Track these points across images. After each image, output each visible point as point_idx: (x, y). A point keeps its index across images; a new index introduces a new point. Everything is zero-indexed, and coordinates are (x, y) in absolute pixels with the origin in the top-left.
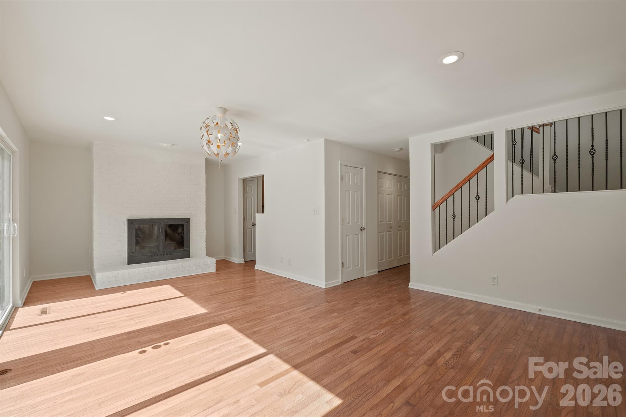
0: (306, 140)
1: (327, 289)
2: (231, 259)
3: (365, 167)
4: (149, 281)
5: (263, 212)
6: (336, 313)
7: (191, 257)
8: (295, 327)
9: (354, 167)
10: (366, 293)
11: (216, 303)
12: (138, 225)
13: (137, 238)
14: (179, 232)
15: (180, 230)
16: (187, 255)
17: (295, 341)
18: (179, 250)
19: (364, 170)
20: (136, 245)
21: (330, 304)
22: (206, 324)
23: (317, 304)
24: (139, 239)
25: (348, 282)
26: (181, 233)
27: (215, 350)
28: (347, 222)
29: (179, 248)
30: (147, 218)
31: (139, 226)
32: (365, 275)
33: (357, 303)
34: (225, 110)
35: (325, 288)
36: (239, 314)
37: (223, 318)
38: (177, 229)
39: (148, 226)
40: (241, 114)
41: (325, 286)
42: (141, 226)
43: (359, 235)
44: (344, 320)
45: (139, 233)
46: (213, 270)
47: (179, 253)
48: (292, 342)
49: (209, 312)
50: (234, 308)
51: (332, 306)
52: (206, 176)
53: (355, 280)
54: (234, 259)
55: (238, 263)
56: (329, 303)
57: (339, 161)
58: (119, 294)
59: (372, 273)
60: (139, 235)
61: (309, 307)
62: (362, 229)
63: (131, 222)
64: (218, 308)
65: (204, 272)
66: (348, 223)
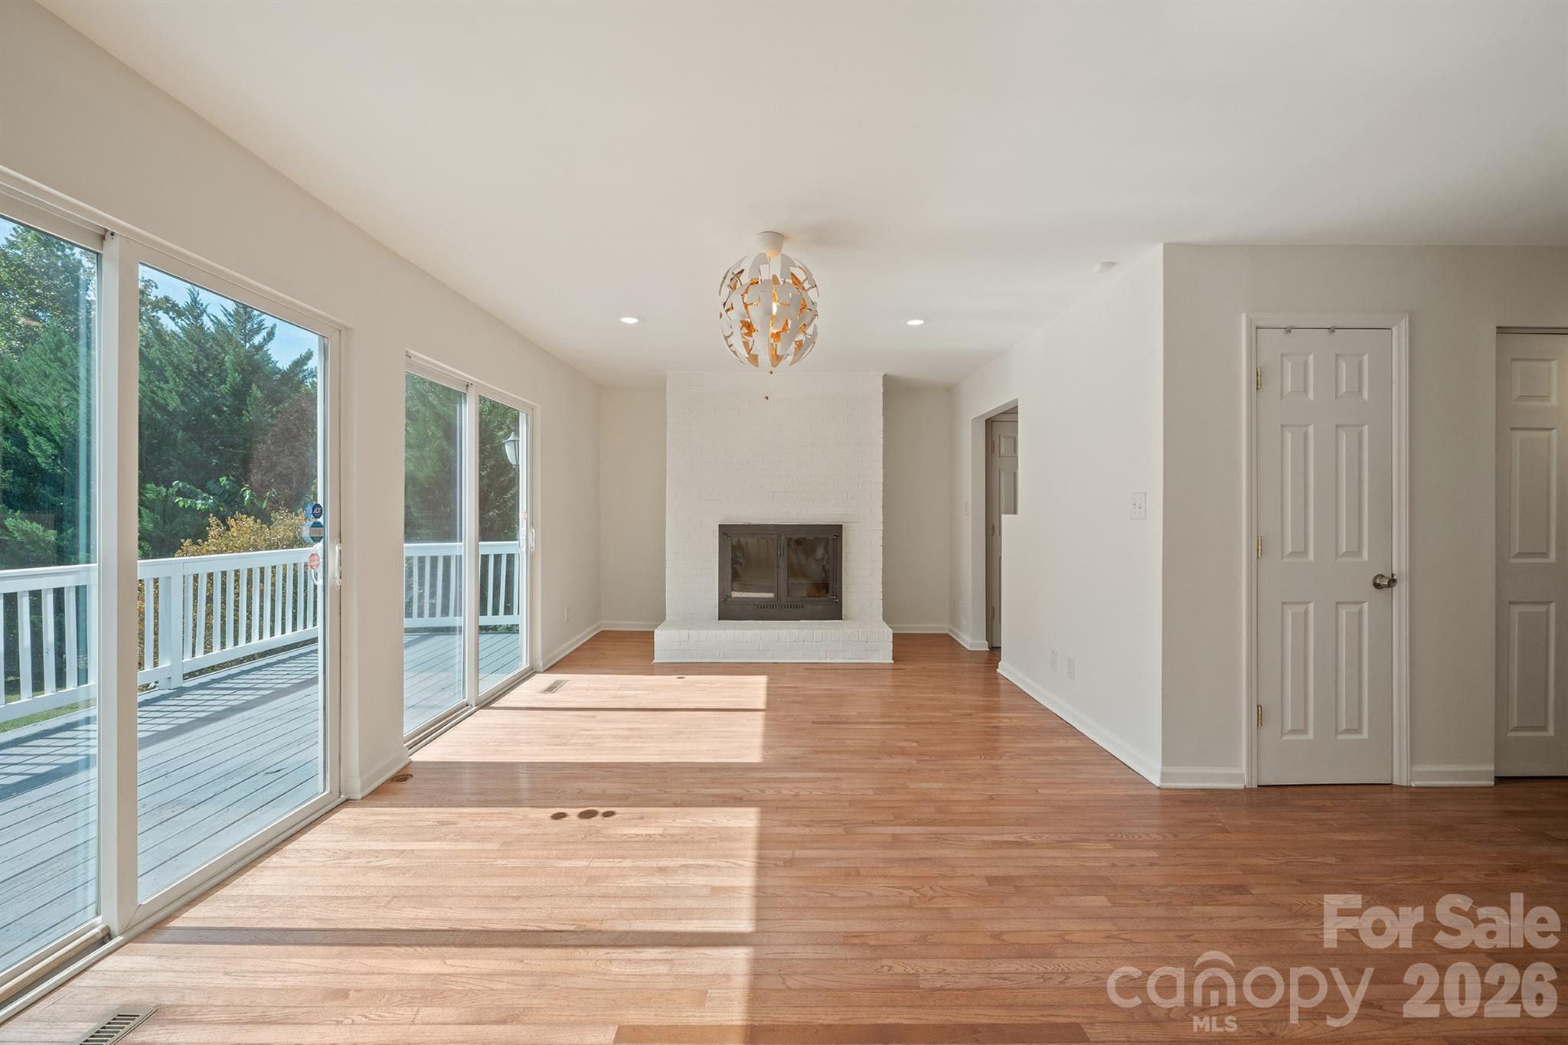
0: (1097, 267)
1: (1169, 793)
2: (957, 635)
3: (1404, 323)
4: (743, 661)
5: (1015, 512)
6: (1103, 898)
7: (846, 619)
8: (910, 893)
9: (1332, 330)
10: (1332, 860)
11: (802, 747)
12: (737, 539)
13: (735, 566)
14: (818, 558)
15: (820, 553)
16: (835, 612)
17: (856, 941)
18: (817, 599)
19: (1399, 335)
20: (732, 581)
21: (1119, 854)
22: (719, 796)
23: (1064, 837)
24: (738, 568)
25: (1289, 788)
26: (823, 559)
27: (663, 870)
28: (1289, 549)
29: (817, 595)
30: (757, 523)
31: (739, 541)
32: (1400, 777)
33: (1240, 889)
34: (777, 238)
35: (1158, 786)
36: (815, 793)
37: (772, 792)
38: (814, 550)
39: (756, 540)
40: (822, 237)
41: (1162, 780)
42: (743, 540)
43: (1366, 605)
44: (1104, 941)
45: (738, 554)
46: (885, 659)
47: (819, 607)
48: (848, 940)
49: (763, 766)
50: (823, 772)
51: (1113, 865)
52: (884, 419)
53: (1331, 790)
54: (964, 637)
55: (968, 648)
56: (1117, 848)
57: (1244, 315)
58: (673, 679)
59: (1448, 775)
60: (738, 559)
61: (1028, 838)
62: (1384, 583)
63: (725, 531)
64: (793, 761)
65: (864, 659)
66: (1294, 554)
